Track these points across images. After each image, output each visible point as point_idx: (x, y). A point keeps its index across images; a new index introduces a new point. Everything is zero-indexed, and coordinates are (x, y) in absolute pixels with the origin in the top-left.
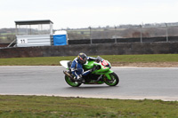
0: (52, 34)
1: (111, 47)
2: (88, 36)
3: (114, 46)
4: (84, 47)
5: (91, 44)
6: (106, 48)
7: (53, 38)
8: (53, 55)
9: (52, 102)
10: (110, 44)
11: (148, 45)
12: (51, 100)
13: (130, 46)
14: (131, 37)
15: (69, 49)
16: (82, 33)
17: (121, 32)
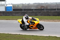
0: (6, 6)
1: (32, 12)
2: (20, 7)
3: (33, 12)
4: (20, 12)
5: (23, 11)
6: (30, 13)
7: (6, 8)
8: (6, 15)
9: (8, 36)
10: (31, 11)
11: (48, 12)
12: (7, 35)
13: (40, 12)
14: (40, 8)
15: (13, 13)
16: (18, 6)
17: (35, 6)
